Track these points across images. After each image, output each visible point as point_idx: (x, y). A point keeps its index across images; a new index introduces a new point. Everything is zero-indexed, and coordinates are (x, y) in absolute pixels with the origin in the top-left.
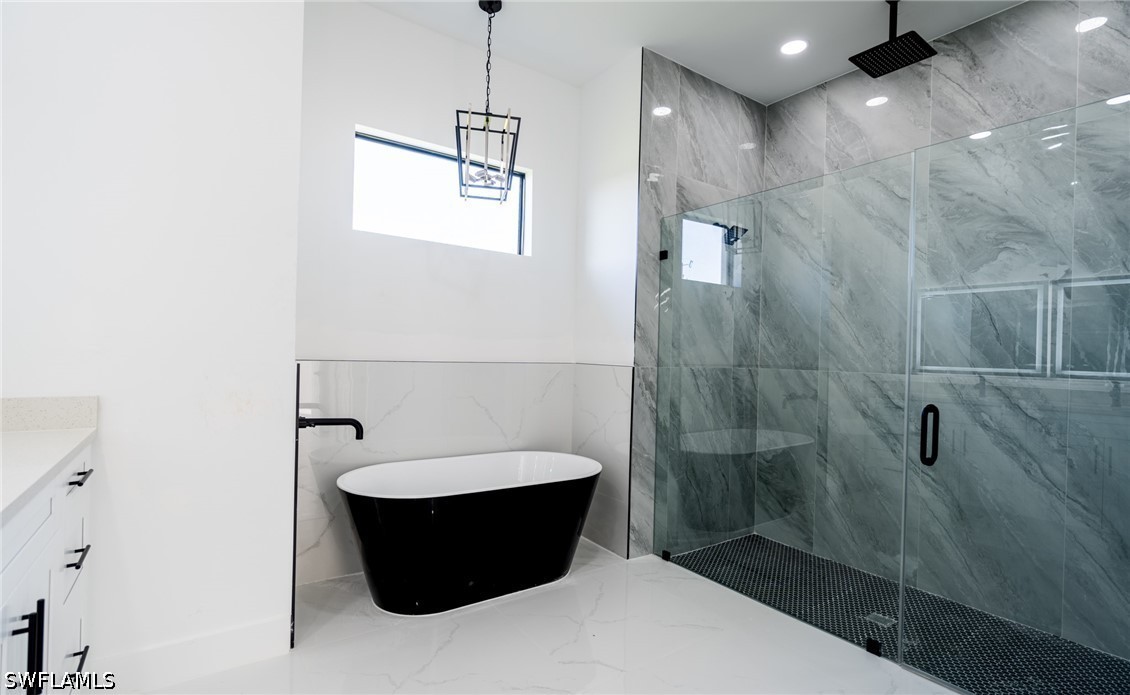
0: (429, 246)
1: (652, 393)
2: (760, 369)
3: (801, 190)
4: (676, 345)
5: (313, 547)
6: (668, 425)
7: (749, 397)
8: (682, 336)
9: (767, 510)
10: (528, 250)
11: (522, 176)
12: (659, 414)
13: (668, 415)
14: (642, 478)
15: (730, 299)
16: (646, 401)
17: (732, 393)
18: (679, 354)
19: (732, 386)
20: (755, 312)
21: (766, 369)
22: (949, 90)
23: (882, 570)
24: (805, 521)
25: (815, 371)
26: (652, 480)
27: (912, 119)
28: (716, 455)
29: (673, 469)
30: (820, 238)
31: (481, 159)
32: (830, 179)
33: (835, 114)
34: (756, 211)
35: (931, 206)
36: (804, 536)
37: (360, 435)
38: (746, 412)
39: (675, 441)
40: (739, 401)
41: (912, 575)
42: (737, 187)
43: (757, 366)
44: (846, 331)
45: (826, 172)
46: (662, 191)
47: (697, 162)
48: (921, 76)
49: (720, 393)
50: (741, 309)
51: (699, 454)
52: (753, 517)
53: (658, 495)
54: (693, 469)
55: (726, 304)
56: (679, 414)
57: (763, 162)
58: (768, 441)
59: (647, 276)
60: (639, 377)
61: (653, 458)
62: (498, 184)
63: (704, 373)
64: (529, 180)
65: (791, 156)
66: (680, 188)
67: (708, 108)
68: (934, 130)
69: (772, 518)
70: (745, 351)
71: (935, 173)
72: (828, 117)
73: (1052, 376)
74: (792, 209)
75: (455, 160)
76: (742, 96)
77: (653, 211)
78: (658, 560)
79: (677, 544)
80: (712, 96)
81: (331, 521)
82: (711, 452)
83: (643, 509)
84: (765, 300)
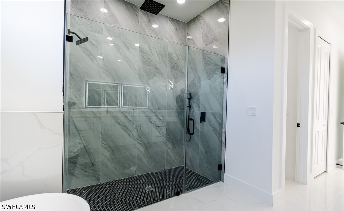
24: (97, 172)
35: (139, 58)
45: (104, 29)
48: (137, 16)
73: (121, 108)
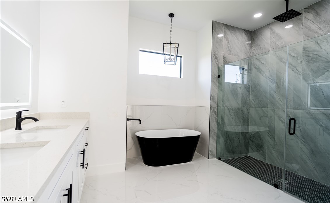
0: (157, 77)
1: (216, 114)
2: (250, 108)
3: (263, 55)
4: (223, 101)
5: (130, 149)
6: (221, 123)
7: (247, 116)
8: (225, 98)
9: (252, 149)
10: (182, 77)
11: (181, 57)
12: (218, 120)
13: (221, 120)
14: (213, 137)
15: (240, 88)
16: (214, 116)
17: (241, 115)
18: (224, 104)
19: (241, 113)
20: (249, 92)
21: (252, 108)
22: (309, 23)
23: (287, 168)
24: (264, 153)
25: (267, 109)
26: (216, 138)
27: (297, 33)
28: (236, 132)
29: (222, 135)
30: (268, 69)
31: (169, 54)
32: (272, 52)
33: (273, 32)
34: (249, 62)
35: (303, 59)
36: (264, 157)
37: (140, 123)
38: (246, 121)
39: (223, 128)
40: (243, 117)
41: (297, 170)
42: (243, 56)
43: (249, 107)
44: (277, 97)
45: (270, 50)
46: (218, 59)
47: (229, 50)
48: (300, 19)
49: (237, 115)
50: (244, 91)
51: (230, 132)
52: (248, 151)
53: (218, 142)
54: (228, 136)
55: (239, 90)
56: (224, 120)
57: (251, 47)
58: (253, 129)
59: (214, 82)
60: (212, 110)
61: (216, 132)
62: (173, 61)
63: (232, 109)
64: (182, 58)
65: (260, 46)
66: (224, 58)
67: (233, 34)
68: (304, 36)
69: (254, 151)
70: (245, 103)
71: (305, 49)
72: (271, 33)
74: (260, 61)
75: (163, 54)
76: (244, 30)
77: (216, 65)
78: (218, 160)
79: (223, 156)
80: (234, 31)
81: (134, 143)
82: (234, 131)
83: (213, 145)
84: (252, 88)
